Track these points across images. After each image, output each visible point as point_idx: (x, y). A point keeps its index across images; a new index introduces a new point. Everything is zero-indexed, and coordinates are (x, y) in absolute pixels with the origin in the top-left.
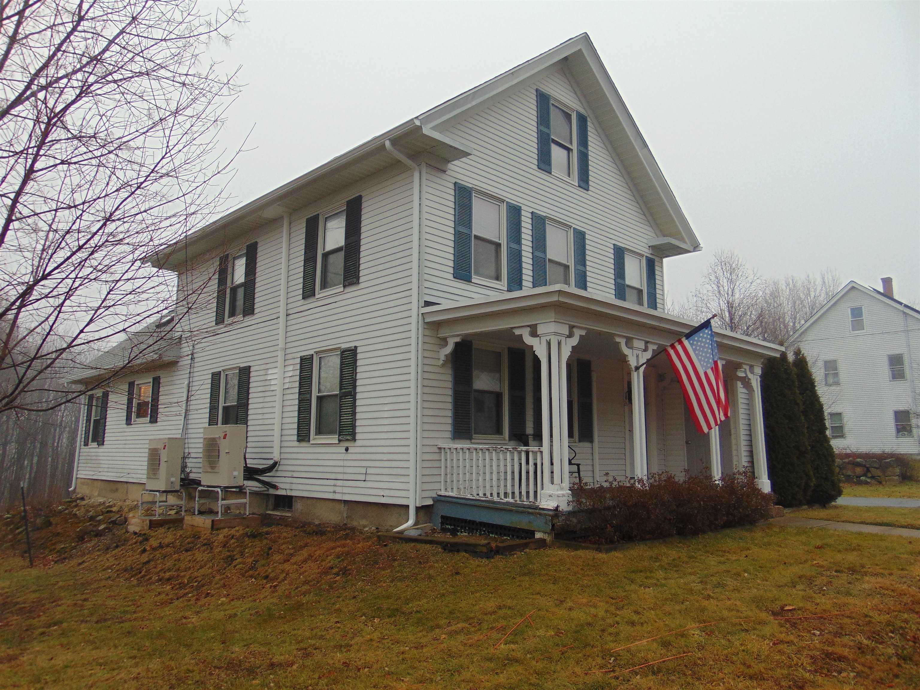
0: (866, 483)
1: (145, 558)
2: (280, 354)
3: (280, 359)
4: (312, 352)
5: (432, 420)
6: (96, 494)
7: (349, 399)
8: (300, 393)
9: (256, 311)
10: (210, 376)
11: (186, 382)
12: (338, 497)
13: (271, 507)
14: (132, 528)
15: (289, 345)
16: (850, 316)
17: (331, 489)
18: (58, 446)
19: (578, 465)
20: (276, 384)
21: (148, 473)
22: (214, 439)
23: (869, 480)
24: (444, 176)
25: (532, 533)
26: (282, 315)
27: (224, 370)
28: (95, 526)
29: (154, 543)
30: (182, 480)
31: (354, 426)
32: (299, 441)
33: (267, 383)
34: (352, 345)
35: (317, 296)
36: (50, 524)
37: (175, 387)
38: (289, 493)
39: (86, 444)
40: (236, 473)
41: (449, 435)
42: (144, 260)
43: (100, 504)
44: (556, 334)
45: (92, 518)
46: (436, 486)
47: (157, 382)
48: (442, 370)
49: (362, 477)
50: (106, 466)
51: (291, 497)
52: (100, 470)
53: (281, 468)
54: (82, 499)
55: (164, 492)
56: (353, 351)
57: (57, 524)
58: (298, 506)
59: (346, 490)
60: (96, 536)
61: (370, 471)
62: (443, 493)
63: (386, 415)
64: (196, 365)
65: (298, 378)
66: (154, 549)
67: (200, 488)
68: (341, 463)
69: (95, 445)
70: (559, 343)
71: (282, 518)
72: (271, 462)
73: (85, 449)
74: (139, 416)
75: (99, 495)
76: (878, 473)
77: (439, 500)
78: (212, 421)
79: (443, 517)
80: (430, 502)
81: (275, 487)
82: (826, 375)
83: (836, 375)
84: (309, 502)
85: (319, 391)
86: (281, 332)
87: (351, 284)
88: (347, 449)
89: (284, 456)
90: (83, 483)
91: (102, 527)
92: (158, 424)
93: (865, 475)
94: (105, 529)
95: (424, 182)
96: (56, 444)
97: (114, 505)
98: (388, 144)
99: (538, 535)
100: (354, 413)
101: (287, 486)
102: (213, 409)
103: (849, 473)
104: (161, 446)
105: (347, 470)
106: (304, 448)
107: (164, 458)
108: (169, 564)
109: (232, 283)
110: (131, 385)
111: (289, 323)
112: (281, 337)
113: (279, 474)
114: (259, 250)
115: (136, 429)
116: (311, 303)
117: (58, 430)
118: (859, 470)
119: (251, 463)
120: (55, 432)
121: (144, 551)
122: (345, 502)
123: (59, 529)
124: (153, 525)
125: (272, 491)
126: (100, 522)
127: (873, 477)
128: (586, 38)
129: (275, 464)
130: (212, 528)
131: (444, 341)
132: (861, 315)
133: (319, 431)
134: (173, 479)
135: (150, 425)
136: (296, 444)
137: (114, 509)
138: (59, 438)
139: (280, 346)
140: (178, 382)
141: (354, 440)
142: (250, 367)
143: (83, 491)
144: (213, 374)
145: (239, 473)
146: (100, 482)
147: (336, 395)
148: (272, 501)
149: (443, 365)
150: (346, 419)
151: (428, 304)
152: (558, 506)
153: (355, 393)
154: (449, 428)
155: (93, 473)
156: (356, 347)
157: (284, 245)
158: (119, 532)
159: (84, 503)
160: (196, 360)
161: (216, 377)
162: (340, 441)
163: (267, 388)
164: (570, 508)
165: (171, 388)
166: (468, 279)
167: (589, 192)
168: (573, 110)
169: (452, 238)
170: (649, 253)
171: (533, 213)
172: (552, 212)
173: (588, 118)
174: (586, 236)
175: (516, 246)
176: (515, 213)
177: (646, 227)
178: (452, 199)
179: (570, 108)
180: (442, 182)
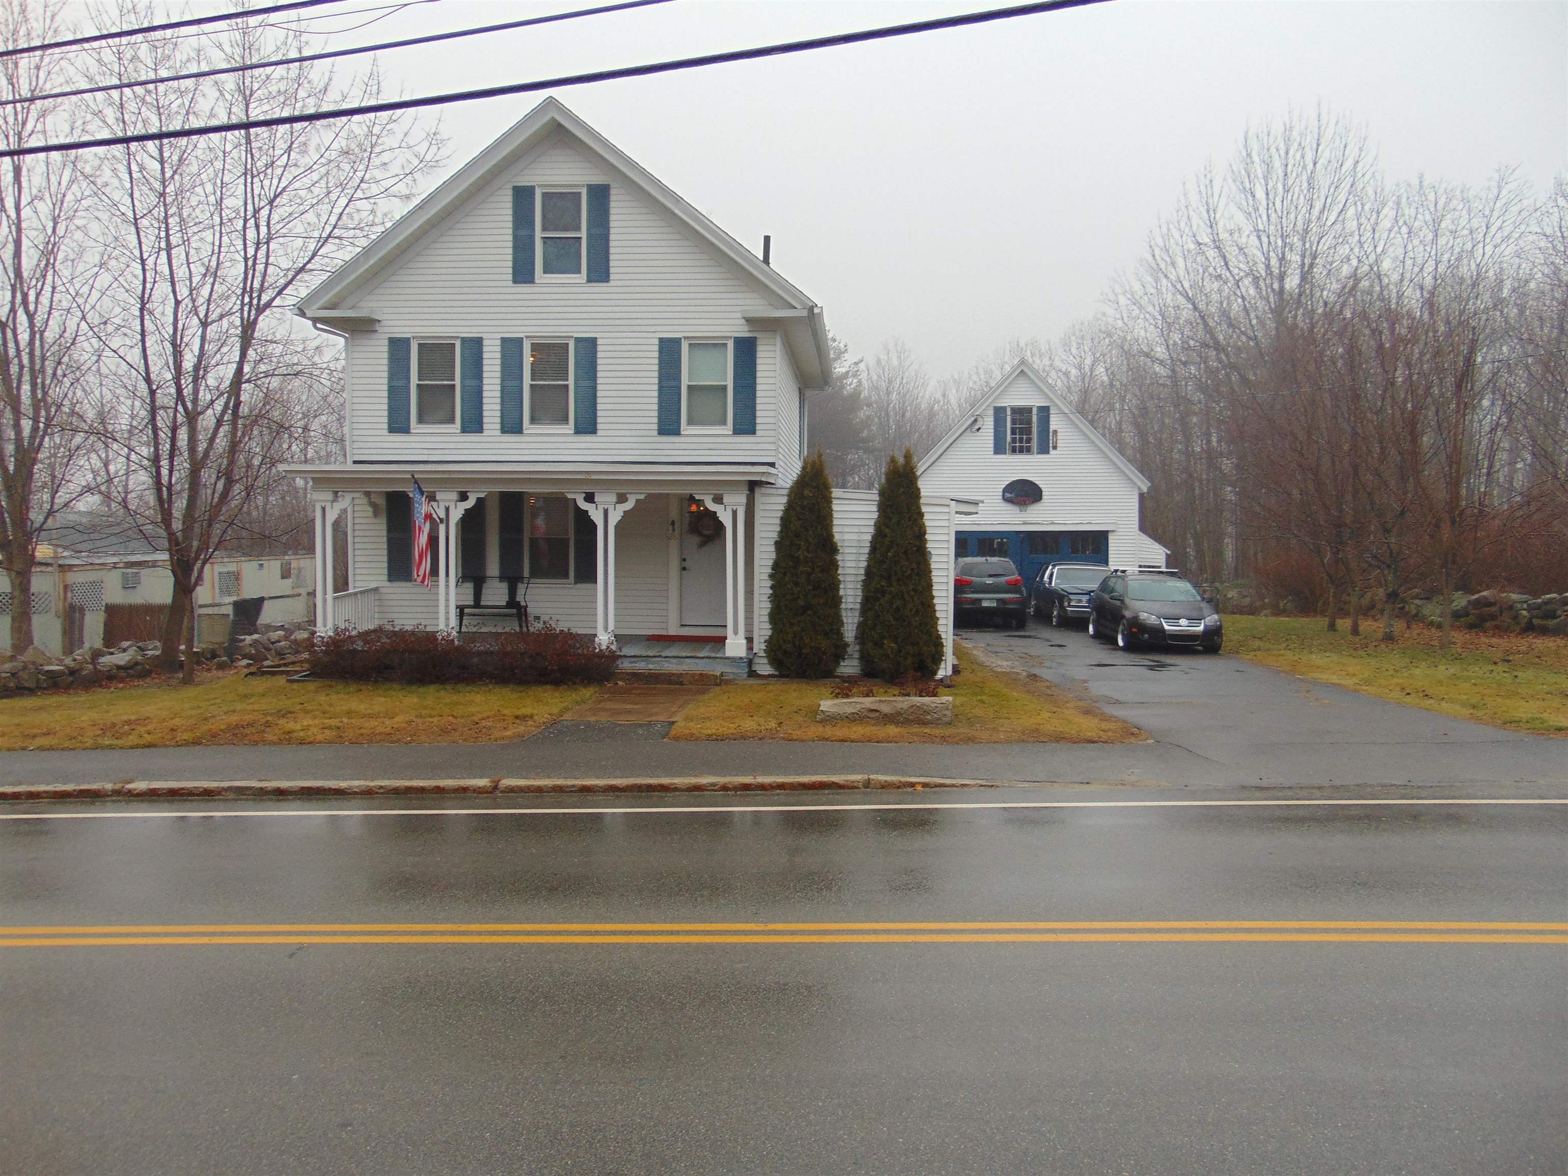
5: (364, 565)
24: (376, 336)
41: (384, 577)
48: (375, 521)
95: (350, 349)
131: (368, 496)
149: (376, 516)
151: (357, 463)
154: (386, 572)
166: (406, 430)
167: (612, 283)
168: (583, 186)
169: (386, 394)
170: (743, 331)
171: (502, 339)
172: (539, 329)
173: (613, 185)
174: (599, 342)
175: (474, 383)
176: (474, 346)
177: (740, 295)
178: (386, 355)
179: (578, 186)
180: (373, 342)
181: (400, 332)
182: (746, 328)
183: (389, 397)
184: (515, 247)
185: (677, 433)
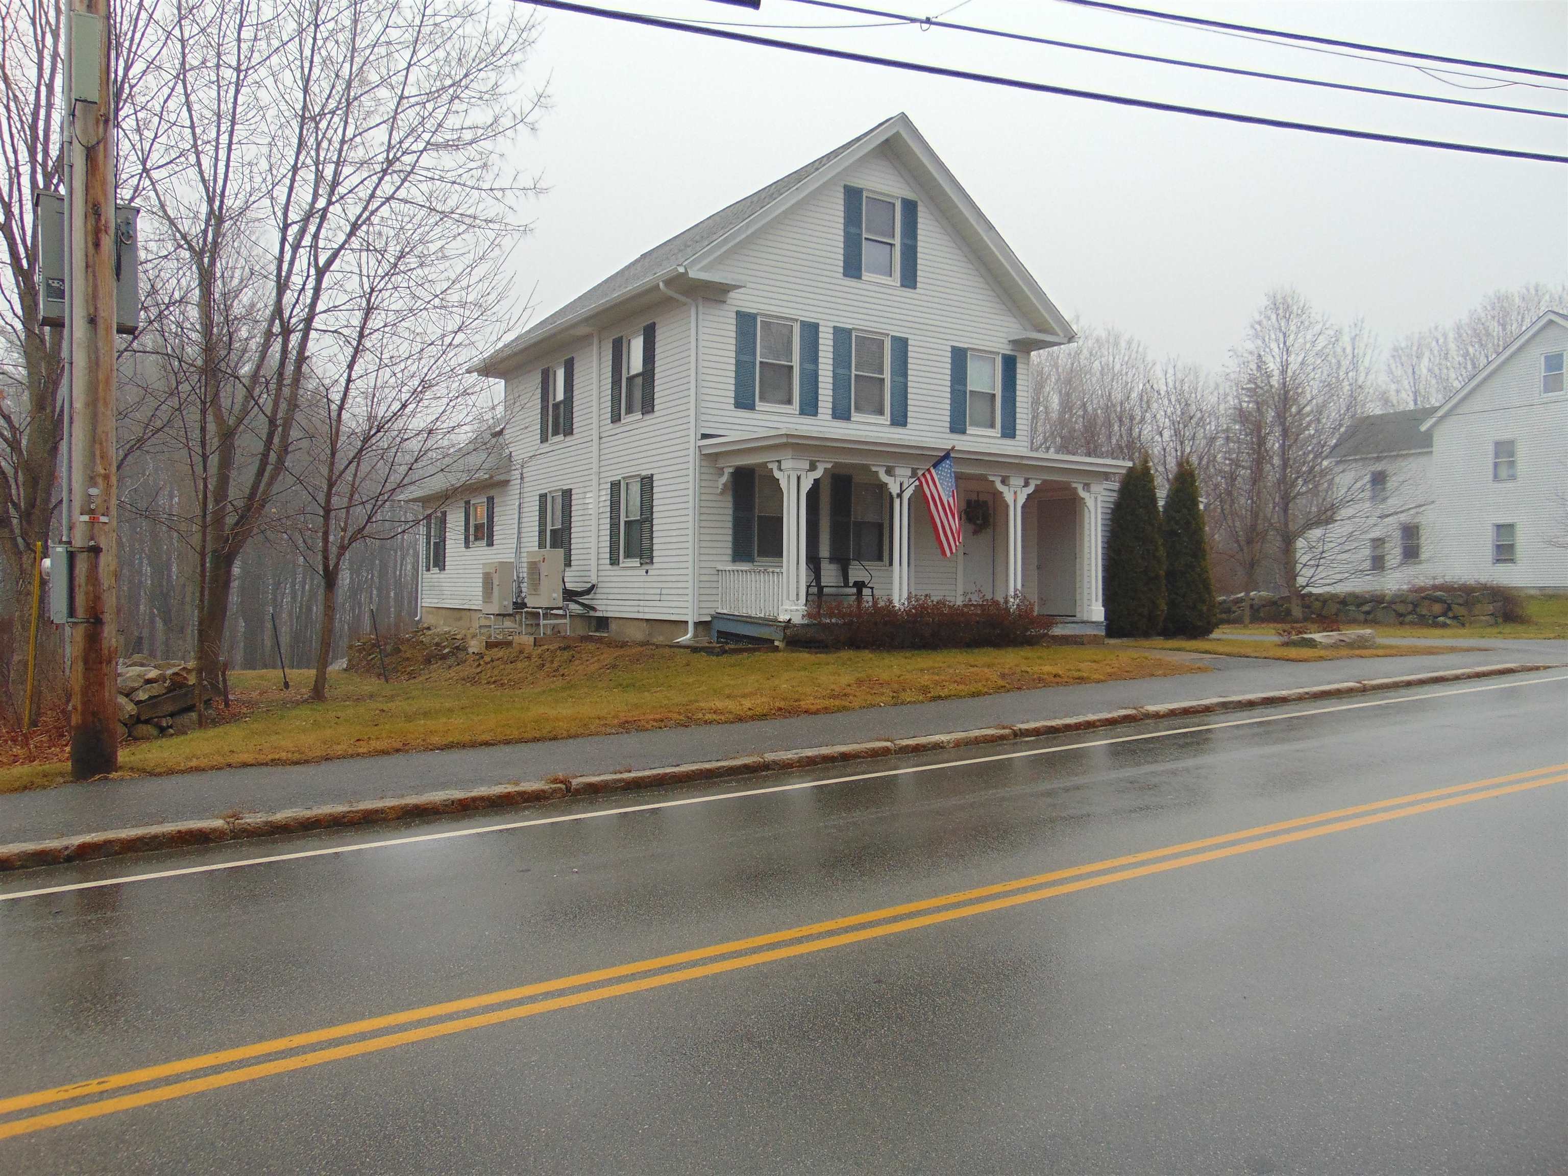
0: (1444, 625)
1: (479, 670)
2: (595, 478)
3: (595, 483)
4: (619, 478)
5: (709, 544)
6: (442, 623)
7: (647, 525)
8: (611, 518)
9: (575, 431)
10: (538, 498)
11: (517, 504)
12: (641, 616)
13: (593, 629)
14: (471, 650)
15: (603, 469)
16: (1543, 367)
17: (636, 609)
18: (400, 575)
19: (872, 588)
20: (592, 509)
21: (483, 597)
22: (535, 563)
23: (1448, 621)
24: (726, 307)
25: (772, 641)
26: (595, 437)
27: (550, 492)
28: (439, 651)
29: (487, 659)
30: (514, 603)
31: (652, 550)
32: (611, 564)
33: (586, 506)
34: (649, 472)
35: (623, 421)
36: (400, 651)
37: (508, 508)
38: (605, 615)
39: (428, 570)
40: (555, 595)
41: (730, 558)
42: (469, 371)
43: (446, 633)
44: (794, 469)
45: (437, 644)
46: (714, 605)
47: (491, 500)
48: (719, 498)
49: (658, 598)
50: (449, 593)
51: (607, 618)
52: (444, 597)
53: (599, 591)
54: (429, 628)
55: (498, 615)
56: (651, 478)
57: (405, 652)
58: (613, 626)
59: (646, 610)
60: (441, 659)
61: (664, 592)
62: (719, 611)
63: (674, 539)
64: (525, 485)
65: (608, 503)
66: (487, 663)
67: (526, 610)
68: (642, 585)
69: (436, 570)
70: (799, 478)
71: (601, 638)
72: (589, 585)
73: (427, 575)
74: (476, 539)
75: (444, 624)
76: (1460, 611)
77: (718, 617)
78: (542, 545)
79: (718, 632)
80: (709, 619)
81: (594, 609)
82: (1496, 465)
83: (1512, 464)
84: (621, 622)
85: (627, 517)
86: (595, 454)
87: (648, 412)
88: (647, 572)
89: (600, 579)
90: (428, 613)
91: (447, 650)
92: (495, 547)
93: (1444, 614)
94: (450, 652)
95: (700, 317)
96: (398, 573)
97: (458, 634)
98: (661, 285)
99: (776, 643)
100: (652, 538)
101: (603, 608)
102: (542, 532)
103: (1424, 612)
104: (493, 571)
105: (648, 591)
106: (615, 571)
107: (496, 582)
108: (496, 672)
109: (555, 399)
110: (468, 503)
111: (603, 446)
112: (595, 460)
113: (598, 596)
114: (576, 366)
115: (476, 553)
116: (618, 428)
117: (399, 553)
118: (1437, 608)
119: (569, 586)
120: (396, 555)
121: (479, 665)
122: (647, 620)
123: (408, 655)
124: (489, 645)
125: (592, 613)
126: (444, 647)
127: (1455, 618)
128: (903, 117)
129: (594, 586)
130: (535, 645)
131: (721, 471)
132: (1560, 367)
133: (628, 555)
134: (506, 603)
135: (487, 548)
136: (610, 567)
137: (458, 637)
138: (401, 565)
139: (594, 470)
140: (510, 503)
141: (652, 563)
142: (571, 490)
143: (429, 620)
144: (541, 496)
145: (558, 596)
146: (444, 611)
147: (638, 520)
148: (594, 623)
149: (722, 493)
150: (646, 543)
151: (705, 436)
152: (790, 620)
153: (652, 519)
154: (730, 551)
155: (436, 601)
156: (652, 475)
157: (595, 364)
158: (461, 655)
159: (430, 632)
160: (526, 480)
161: (543, 498)
162: (641, 564)
163: (586, 512)
164: (806, 622)
165: (504, 508)
166: (751, 407)
167: (918, 291)
168: (898, 198)
169: (733, 368)
170: (1007, 350)
171: (834, 327)
172: (862, 323)
173: (919, 203)
174: (910, 342)
175: (811, 367)
176: (811, 331)
177: (1002, 318)
178: (734, 328)
179: (893, 197)
180: (722, 313)
181: (750, 307)
182: (1010, 347)
183: (736, 372)
184: (846, 242)
185: (964, 432)
